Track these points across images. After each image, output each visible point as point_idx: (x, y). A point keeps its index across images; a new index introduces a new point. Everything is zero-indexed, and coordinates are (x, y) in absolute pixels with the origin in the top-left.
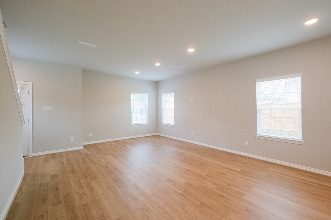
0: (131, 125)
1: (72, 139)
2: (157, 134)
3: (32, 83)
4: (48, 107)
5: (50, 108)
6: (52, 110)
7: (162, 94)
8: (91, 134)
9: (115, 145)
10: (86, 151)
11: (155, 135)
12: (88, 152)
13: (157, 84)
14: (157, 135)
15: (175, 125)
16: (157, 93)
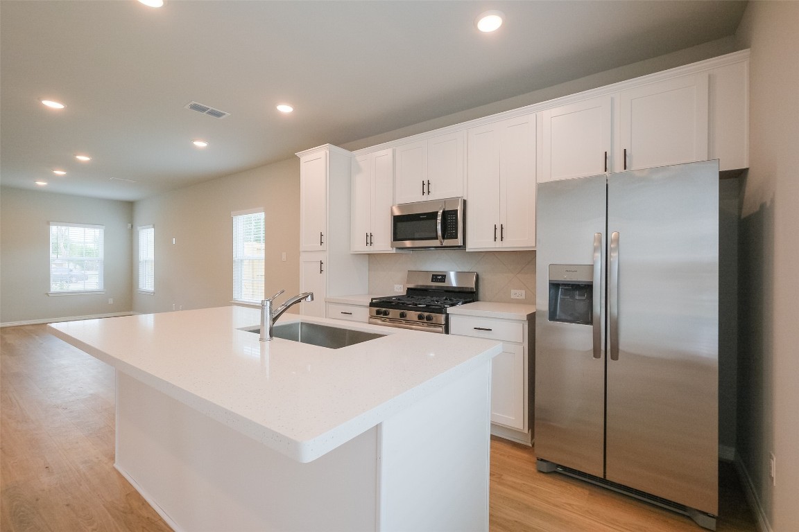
0: (47, 294)
7: (138, 227)
13: (130, 207)
15: (154, 293)
16: (132, 226)
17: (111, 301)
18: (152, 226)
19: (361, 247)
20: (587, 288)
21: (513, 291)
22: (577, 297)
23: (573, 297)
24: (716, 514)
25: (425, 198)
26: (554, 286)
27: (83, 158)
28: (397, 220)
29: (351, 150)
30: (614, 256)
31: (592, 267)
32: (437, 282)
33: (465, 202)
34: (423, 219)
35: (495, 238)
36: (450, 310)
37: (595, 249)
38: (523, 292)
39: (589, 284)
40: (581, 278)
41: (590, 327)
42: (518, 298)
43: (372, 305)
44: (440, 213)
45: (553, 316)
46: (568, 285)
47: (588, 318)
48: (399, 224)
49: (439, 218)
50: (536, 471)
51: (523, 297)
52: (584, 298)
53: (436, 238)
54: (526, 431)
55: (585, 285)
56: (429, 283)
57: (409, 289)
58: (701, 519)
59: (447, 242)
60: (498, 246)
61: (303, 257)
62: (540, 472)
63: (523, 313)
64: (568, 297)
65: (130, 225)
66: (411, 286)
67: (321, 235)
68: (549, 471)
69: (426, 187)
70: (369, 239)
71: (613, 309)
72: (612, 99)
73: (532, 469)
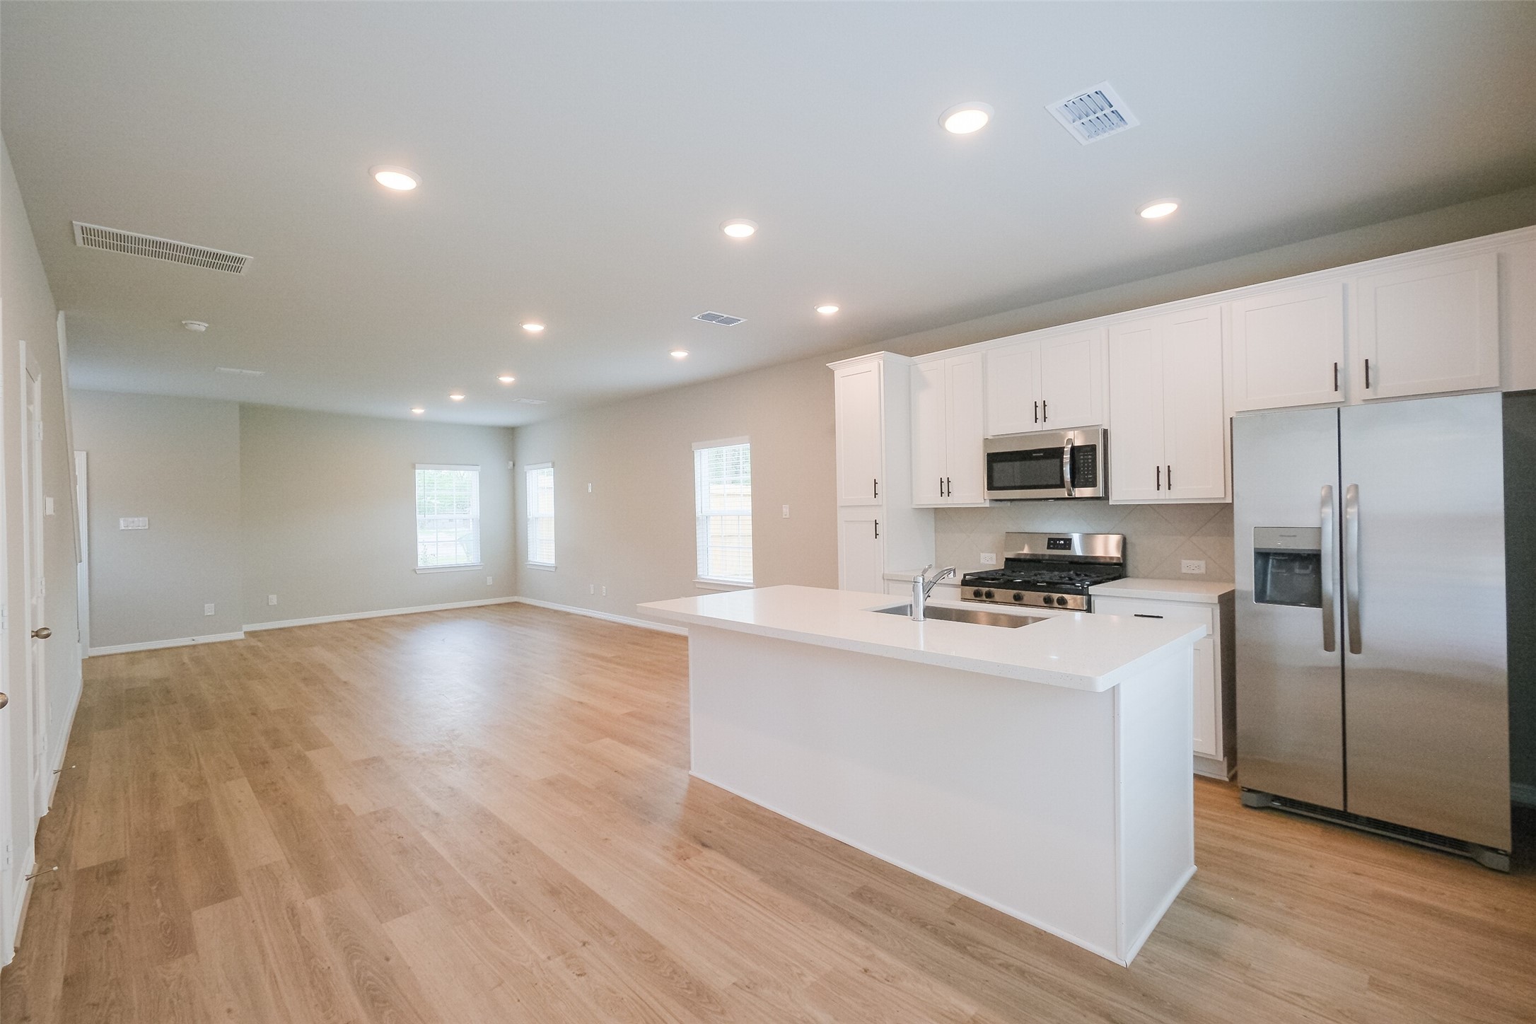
0: (415, 570)
1: (209, 609)
2: (516, 599)
3: (87, 454)
4: (136, 519)
5: (141, 522)
6: (147, 527)
7: (526, 467)
8: (273, 599)
9: (350, 629)
10: (253, 642)
11: (508, 603)
12: (260, 644)
13: (510, 436)
14: (516, 602)
15: (556, 568)
16: (514, 465)
17: (490, 581)
18: (550, 464)
19: (931, 498)
20: (1313, 559)
21: (1185, 563)
22: (1297, 571)
23: (1290, 570)
24: (1509, 849)
25: (1038, 427)
26: (1262, 556)
27: (507, 380)
28: (993, 459)
29: (911, 354)
30: (1351, 513)
31: (1319, 531)
32: (1057, 548)
33: (1105, 432)
34: (1037, 458)
35: (1158, 485)
36: (1093, 590)
37: (1325, 502)
38: (1202, 563)
39: (1315, 553)
40: (1303, 544)
41: (1317, 612)
42: (1194, 572)
43: (965, 583)
44: (1067, 449)
45: (1261, 596)
46: (1283, 554)
47: (1316, 599)
48: (998, 466)
49: (1067, 457)
50: (1240, 806)
51: (1203, 571)
52: (1308, 571)
53: (1062, 485)
54: (1220, 757)
55: (1309, 555)
56: (1043, 550)
57: (1007, 560)
58: (1488, 858)
59: (1080, 492)
60: (1164, 497)
61: (842, 515)
62: (1247, 806)
63: (1212, 594)
64: (1284, 571)
65: (511, 463)
66: (1011, 555)
67: (875, 483)
68: (1260, 805)
69: (1040, 411)
70: (945, 487)
71: (1352, 586)
72: (1345, 287)
73: (1235, 804)
